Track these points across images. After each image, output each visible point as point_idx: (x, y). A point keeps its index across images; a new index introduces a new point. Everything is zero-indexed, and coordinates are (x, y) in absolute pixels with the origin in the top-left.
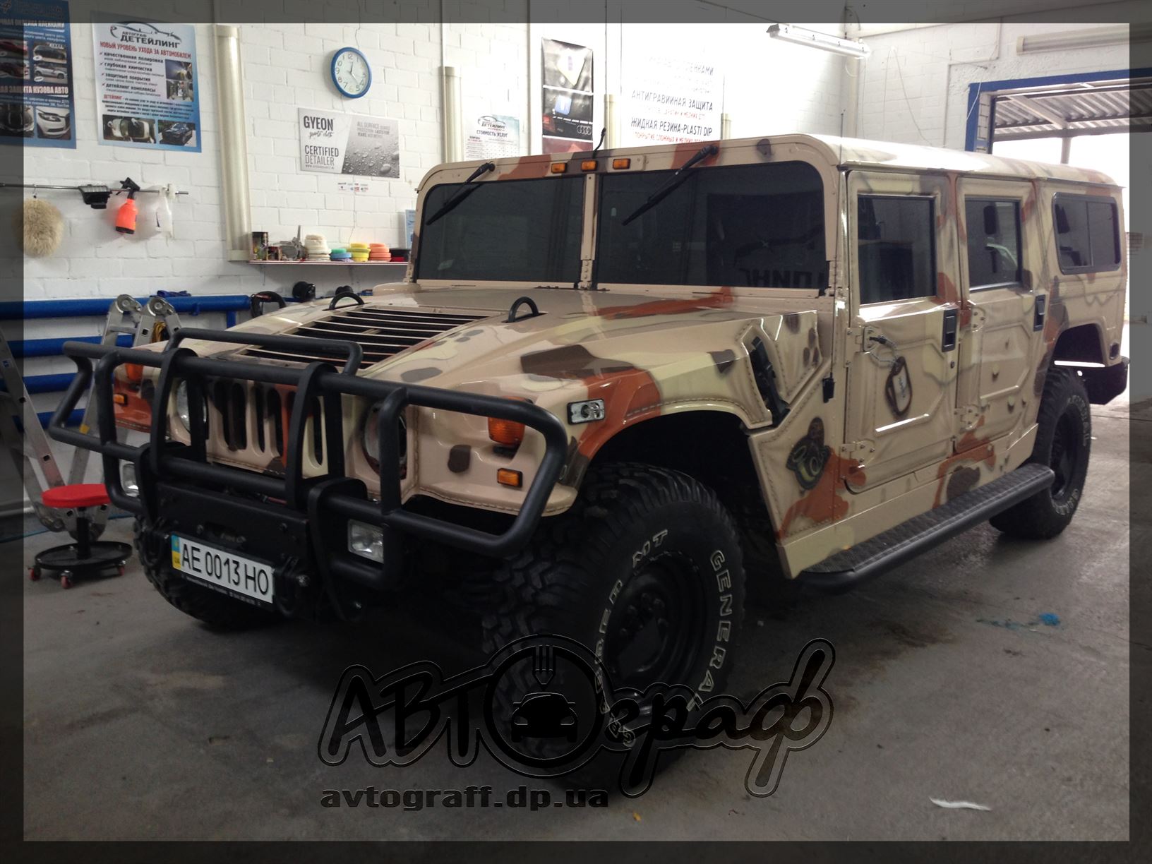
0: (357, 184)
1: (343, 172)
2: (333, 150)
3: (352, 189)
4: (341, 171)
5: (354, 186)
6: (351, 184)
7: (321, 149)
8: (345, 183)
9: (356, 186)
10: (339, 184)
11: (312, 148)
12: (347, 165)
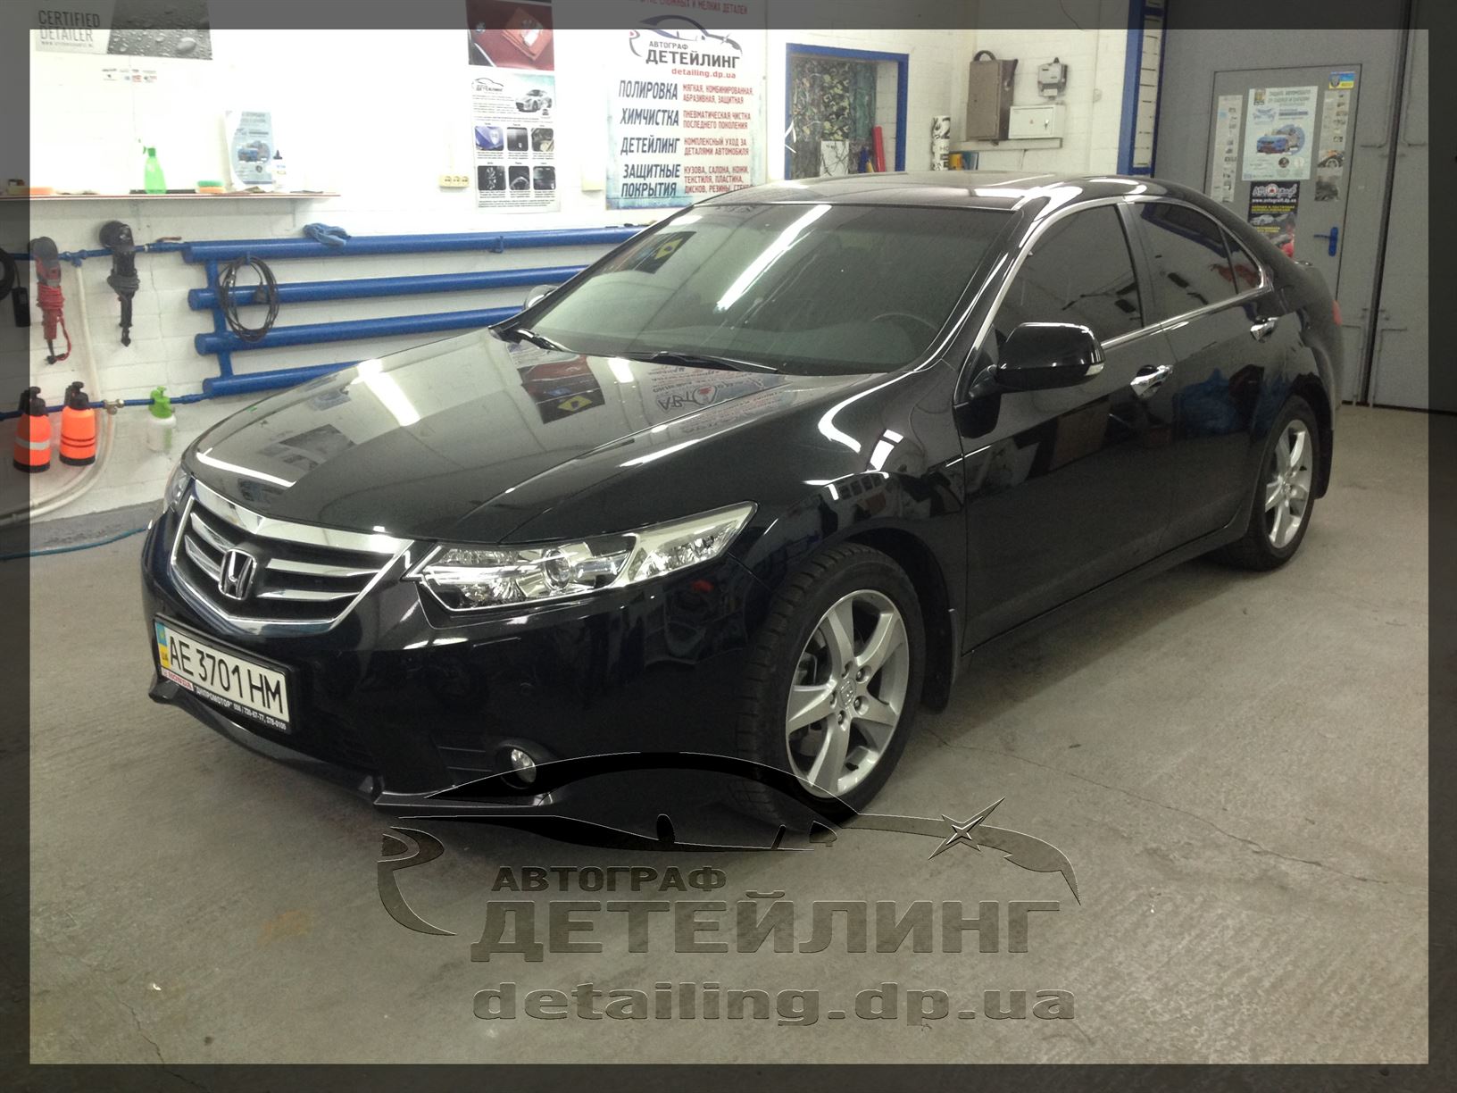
0: (137, 71)
1: (110, 51)
2: (90, 18)
3: (128, 78)
4: (105, 48)
5: (131, 74)
6: (126, 71)
7: (68, 16)
8: (115, 70)
9: (135, 74)
10: (105, 70)
11: (52, 15)
12: (116, 40)
